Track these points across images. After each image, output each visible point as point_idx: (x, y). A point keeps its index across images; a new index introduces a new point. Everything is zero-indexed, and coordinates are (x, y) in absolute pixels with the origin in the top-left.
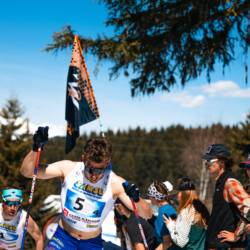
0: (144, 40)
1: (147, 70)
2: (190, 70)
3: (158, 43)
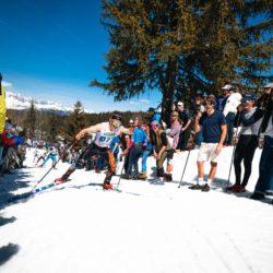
0: (118, 84)
1: (119, 94)
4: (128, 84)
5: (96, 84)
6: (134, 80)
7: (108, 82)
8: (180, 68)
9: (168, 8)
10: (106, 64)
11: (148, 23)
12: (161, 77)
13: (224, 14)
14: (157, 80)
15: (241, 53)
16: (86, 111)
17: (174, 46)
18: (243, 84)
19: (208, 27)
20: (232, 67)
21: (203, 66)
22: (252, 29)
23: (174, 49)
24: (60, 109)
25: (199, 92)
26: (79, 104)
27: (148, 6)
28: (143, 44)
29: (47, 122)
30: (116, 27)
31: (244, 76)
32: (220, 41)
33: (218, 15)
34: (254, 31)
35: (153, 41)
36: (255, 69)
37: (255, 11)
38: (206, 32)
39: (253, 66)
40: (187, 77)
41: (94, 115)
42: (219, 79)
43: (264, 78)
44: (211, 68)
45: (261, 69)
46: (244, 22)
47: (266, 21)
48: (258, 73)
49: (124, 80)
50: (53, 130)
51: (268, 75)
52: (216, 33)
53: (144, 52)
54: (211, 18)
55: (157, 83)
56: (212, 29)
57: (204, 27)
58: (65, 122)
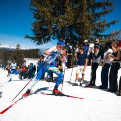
0: (39, 38)
1: (39, 42)
2: (45, 42)
3: (41, 38)
4: (43, 37)
5: (27, 37)
6: (46, 35)
7: (34, 36)
8: (67, 30)
9: (61, 4)
10: (33, 28)
11: (52, 10)
12: (58, 34)
13: (85, 9)
14: (56, 36)
15: (92, 25)
16: (22, 49)
17: (64, 21)
18: (94, 38)
19: (79, 13)
20: (89, 31)
21: (77, 30)
22: (96, 15)
23: (64, 23)
24: (8, 47)
25: (75, 41)
26: (18, 45)
27: (52, 2)
28: (50, 20)
29: (2, 54)
30: (36, 11)
31: (94, 34)
32: (84, 20)
33: (83, 9)
34: (97, 15)
35: (55, 19)
36: (98, 31)
37: (98, 7)
38: (78, 16)
39: (98, 30)
40: (70, 34)
41: (26, 50)
42: (84, 36)
43: (102, 36)
44: (80, 31)
45: (101, 32)
46: (93, 11)
47: (102, 11)
48: (99, 33)
49: (41, 36)
50: (6, 58)
51: (104, 34)
52: (82, 16)
53: (51, 24)
54: (80, 10)
55: (57, 37)
56: (80, 15)
57: (77, 13)
58: (12, 54)
